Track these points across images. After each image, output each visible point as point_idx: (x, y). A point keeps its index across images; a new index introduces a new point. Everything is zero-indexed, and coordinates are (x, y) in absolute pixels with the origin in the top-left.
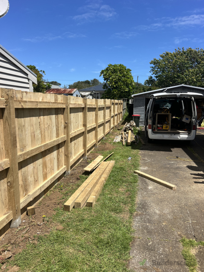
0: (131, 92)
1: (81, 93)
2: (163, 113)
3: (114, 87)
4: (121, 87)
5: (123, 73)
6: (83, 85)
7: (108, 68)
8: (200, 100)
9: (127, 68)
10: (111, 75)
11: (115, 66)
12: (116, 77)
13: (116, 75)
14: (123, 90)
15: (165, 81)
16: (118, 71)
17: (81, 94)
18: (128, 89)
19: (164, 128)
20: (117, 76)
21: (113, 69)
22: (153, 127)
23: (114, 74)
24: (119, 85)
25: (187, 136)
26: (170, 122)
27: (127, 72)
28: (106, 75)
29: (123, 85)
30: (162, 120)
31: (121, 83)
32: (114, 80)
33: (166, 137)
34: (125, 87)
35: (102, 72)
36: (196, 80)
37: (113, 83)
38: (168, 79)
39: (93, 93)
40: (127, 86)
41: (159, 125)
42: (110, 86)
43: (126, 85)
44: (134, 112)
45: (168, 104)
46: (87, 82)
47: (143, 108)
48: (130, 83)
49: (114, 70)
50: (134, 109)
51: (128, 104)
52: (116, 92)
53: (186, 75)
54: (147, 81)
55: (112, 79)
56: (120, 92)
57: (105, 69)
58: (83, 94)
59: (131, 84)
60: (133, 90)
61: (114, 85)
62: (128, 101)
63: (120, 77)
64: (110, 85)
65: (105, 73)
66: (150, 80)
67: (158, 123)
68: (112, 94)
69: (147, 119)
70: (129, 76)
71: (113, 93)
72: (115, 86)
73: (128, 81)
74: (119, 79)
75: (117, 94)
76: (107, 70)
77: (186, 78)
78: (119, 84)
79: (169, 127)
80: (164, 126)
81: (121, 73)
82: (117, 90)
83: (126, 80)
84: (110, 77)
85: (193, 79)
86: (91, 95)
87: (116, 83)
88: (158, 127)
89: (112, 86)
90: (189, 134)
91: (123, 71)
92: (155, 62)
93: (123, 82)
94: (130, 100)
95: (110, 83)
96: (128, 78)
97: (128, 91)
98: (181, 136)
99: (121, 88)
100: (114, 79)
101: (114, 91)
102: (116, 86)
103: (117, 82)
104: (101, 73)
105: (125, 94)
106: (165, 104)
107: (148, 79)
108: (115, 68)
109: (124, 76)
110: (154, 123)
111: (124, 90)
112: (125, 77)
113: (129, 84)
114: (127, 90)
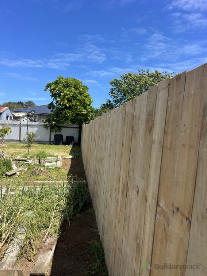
0: (89, 116)
1: (13, 113)
3: (66, 106)
4: (77, 107)
5: (79, 89)
6: (15, 106)
7: (57, 80)
9: (83, 84)
10: (63, 90)
12: (69, 93)
13: (70, 90)
14: (79, 111)
16: (72, 86)
17: (13, 115)
18: (86, 111)
20: (71, 92)
21: (65, 82)
23: (66, 88)
24: (74, 105)
27: (83, 89)
28: (55, 89)
29: (78, 105)
31: (76, 103)
32: (67, 97)
34: (82, 108)
35: (49, 85)
37: (65, 101)
39: (32, 113)
40: (85, 108)
43: (84, 106)
46: (21, 104)
48: (88, 103)
49: (67, 84)
52: (69, 113)
54: (104, 104)
55: (64, 96)
56: (75, 114)
57: (53, 82)
58: (16, 114)
59: (89, 105)
61: (67, 103)
63: (75, 93)
64: (61, 102)
65: (53, 87)
66: (107, 104)
68: (63, 116)
70: (86, 95)
71: (65, 114)
72: (68, 105)
73: (86, 101)
74: (73, 96)
76: (56, 83)
78: (74, 103)
81: (76, 89)
82: (70, 111)
83: (83, 99)
84: (62, 92)
86: (28, 116)
87: (69, 101)
89: (63, 104)
91: (79, 87)
92: (115, 83)
93: (79, 101)
96: (86, 97)
97: (85, 114)
99: (76, 109)
100: (67, 95)
101: (66, 112)
102: (70, 106)
103: (71, 101)
104: (46, 86)
105: (82, 118)
107: (105, 103)
108: (69, 82)
109: (81, 94)
111: (81, 112)
113: (87, 105)
114: (84, 112)
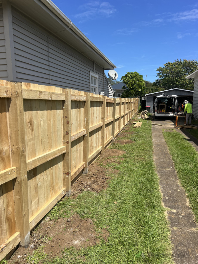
2: (162, 104)
3: (131, 88)
7: (126, 75)
8: (188, 97)
9: (140, 75)
10: (129, 80)
11: (131, 74)
13: (133, 80)
14: (137, 90)
15: (167, 83)
16: (134, 77)
19: (162, 111)
21: (130, 76)
22: (157, 111)
23: (131, 79)
25: (173, 115)
26: (165, 108)
27: (140, 78)
28: (125, 80)
29: (137, 87)
30: (162, 107)
31: (136, 86)
32: (131, 83)
33: (163, 115)
35: (123, 78)
36: (189, 82)
37: (130, 85)
38: (169, 82)
41: (160, 110)
42: (128, 88)
43: (140, 87)
44: (146, 105)
45: (166, 100)
47: (152, 102)
49: (132, 76)
50: (146, 103)
51: (141, 100)
52: (132, 91)
53: (182, 79)
55: (130, 83)
56: (135, 92)
59: (143, 86)
60: (145, 90)
62: (141, 97)
63: (135, 81)
67: (160, 109)
68: (129, 93)
69: (155, 108)
70: (141, 81)
73: (141, 84)
74: (134, 83)
75: (133, 93)
76: (126, 76)
77: (182, 81)
78: (135, 86)
79: (165, 111)
80: (163, 110)
81: (136, 79)
83: (139, 83)
84: (129, 81)
85: (186, 82)
87: (132, 85)
88: (160, 111)
89: (129, 87)
90: (174, 114)
91: (137, 77)
93: (137, 84)
94: (143, 97)
95: (128, 86)
96: (141, 82)
98: (170, 115)
100: (131, 82)
102: (133, 88)
103: (133, 85)
106: (165, 100)
108: (132, 75)
110: (158, 109)
112: (138, 81)
113: (142, 86)
114: (140, 90)
